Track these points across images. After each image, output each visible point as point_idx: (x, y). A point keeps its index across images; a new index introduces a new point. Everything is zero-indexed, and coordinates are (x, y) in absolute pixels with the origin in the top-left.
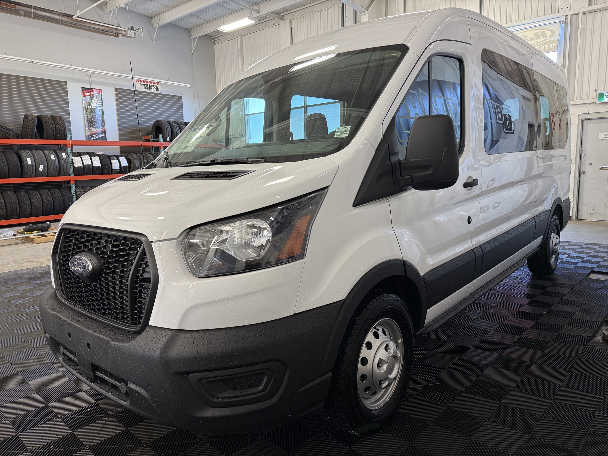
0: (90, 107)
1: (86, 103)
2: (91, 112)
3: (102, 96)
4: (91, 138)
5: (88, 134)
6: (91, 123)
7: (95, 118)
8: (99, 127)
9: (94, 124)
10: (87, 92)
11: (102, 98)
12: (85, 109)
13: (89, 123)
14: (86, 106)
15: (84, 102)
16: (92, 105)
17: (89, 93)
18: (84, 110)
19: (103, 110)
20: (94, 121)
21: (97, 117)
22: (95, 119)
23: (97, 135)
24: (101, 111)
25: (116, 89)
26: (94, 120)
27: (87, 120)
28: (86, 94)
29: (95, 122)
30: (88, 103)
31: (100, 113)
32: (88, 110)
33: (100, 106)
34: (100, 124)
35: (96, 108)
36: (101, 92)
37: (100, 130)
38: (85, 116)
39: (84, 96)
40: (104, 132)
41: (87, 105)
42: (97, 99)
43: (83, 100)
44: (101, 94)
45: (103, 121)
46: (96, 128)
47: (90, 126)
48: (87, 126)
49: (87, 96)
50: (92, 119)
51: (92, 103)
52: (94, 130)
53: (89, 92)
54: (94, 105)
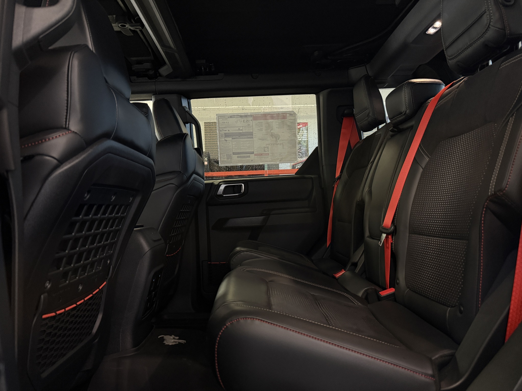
4: (295, 167)
44: (307, 127)
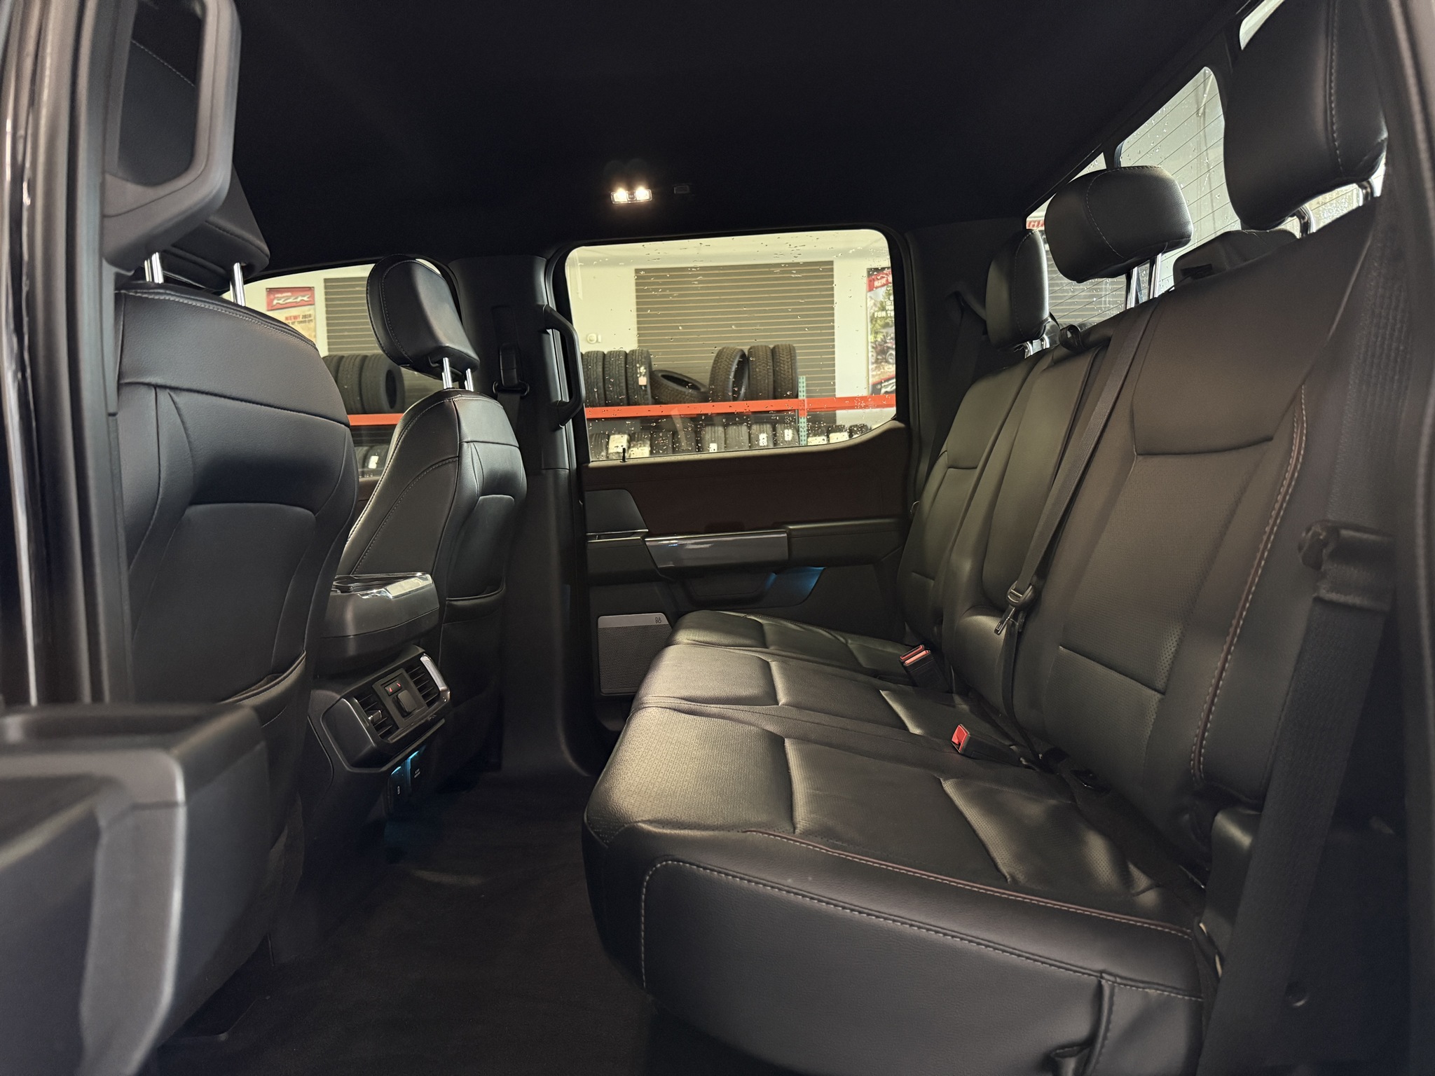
0: (884, 314)
1: (875, 304)
2: (885, 326)
5: (872, 381)
6: (882, 352)
9: (891, 355)
10: (876, 279)
13: (879, 354)
14: (874, 314)
15: (870, 303)
16: (887, 307)
17: (882, 281)
18: (869, 324)
20: (888, 348)
26: (889, 345)
27: (873, 347)
28: (877, 284)
30: (879, 305)
32: (879, 321)
38: (871, 338)
39: (871, 287)
41: (877, 309)
43: (869, 299)
47: (880, 361)
48: (872, 360)
49: (878, 287)
50: (886, 342)
52: (889, 369)
53: (881, 277)
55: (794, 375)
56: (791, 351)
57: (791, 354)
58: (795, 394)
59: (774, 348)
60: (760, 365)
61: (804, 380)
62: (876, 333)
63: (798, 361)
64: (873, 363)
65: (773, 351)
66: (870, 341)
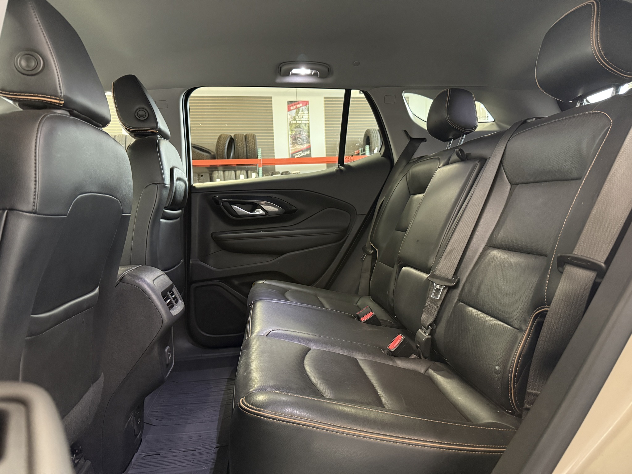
0: (295, 122)
1: (291, 118)
2: (296, 127)
3: (308, 108)
5: (291, 152)
6: (295, 139)
7: (300, 133)
8: (305, 144)
9: (299, 141)
10: (292, 106)
11: (308, 110)
12: (290, 125)
13: (293, 140)
14: (291, 122)
15: (289, 117)
16: (297, 119)
17: (295, 107)
19: (309, 124)
20: (298, 138)
21: (302, 132)
22: (300, 135)
23: (301, 152)
24: (307, 125)
25: (325, 98)
26: (298, 136)
27: (291, 137)
28: (292, 108)
29: (300, 138)
30: (293, 118)
31: (306, 128)
32: (293, 125)
33: (306, 119)
34: (305, 141)
35: (302, 122)
36: (307, 104)
37: (305, 146)
38: (290, 133)
39: (289, 110)
40: (309, 148)
41: (292, 120)
42: (303, 112)
43: (288, 115)
45: (309, 136)
46: (300, 145)
47: (294, 143)
48: (290, 143)
49: (293, 110)
50: (296, 135)
51: (297, 117)
52: (299, 147)
53: (294, 105)
54: (299, 119)
55: (255, 148)
56: (254, 137)
57: (254, 138)
58: (256, 157)
59: (246, 135)
60: (239, 143)
61: (260, 150)
62: (292, 130)
63: (257, 142)
64: (291, 144)
65: (246, 136)
66: (289, 134)
